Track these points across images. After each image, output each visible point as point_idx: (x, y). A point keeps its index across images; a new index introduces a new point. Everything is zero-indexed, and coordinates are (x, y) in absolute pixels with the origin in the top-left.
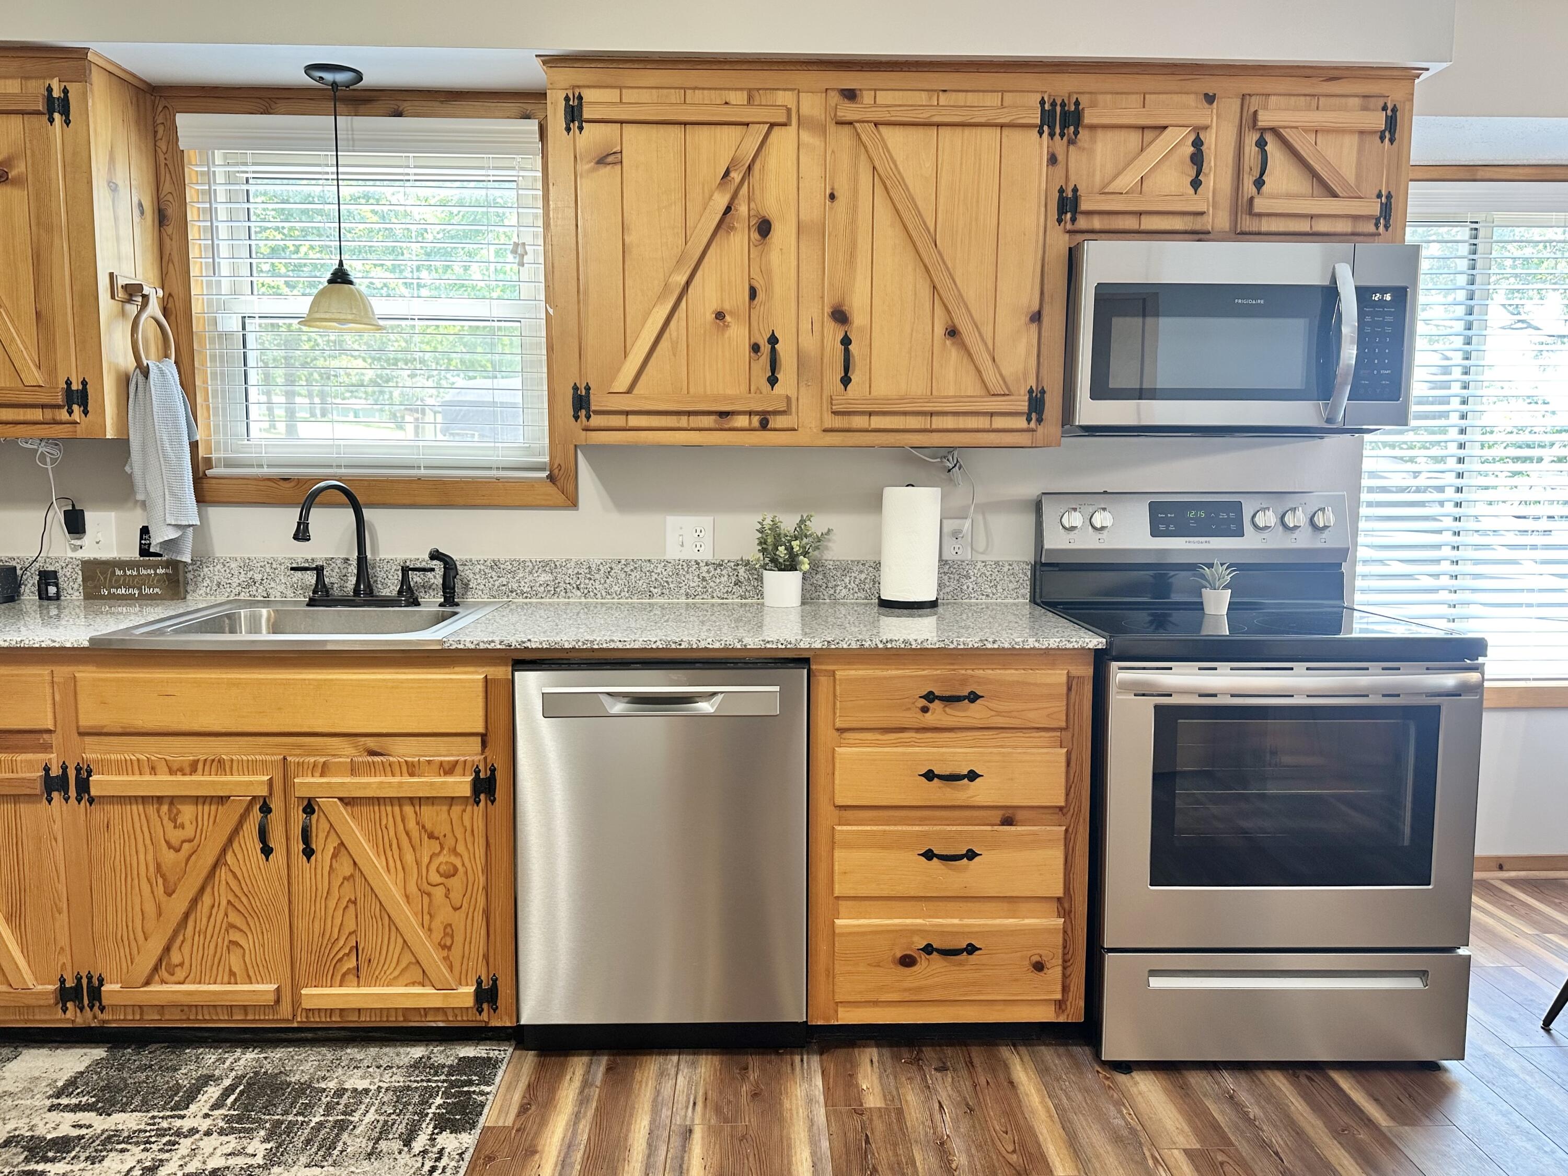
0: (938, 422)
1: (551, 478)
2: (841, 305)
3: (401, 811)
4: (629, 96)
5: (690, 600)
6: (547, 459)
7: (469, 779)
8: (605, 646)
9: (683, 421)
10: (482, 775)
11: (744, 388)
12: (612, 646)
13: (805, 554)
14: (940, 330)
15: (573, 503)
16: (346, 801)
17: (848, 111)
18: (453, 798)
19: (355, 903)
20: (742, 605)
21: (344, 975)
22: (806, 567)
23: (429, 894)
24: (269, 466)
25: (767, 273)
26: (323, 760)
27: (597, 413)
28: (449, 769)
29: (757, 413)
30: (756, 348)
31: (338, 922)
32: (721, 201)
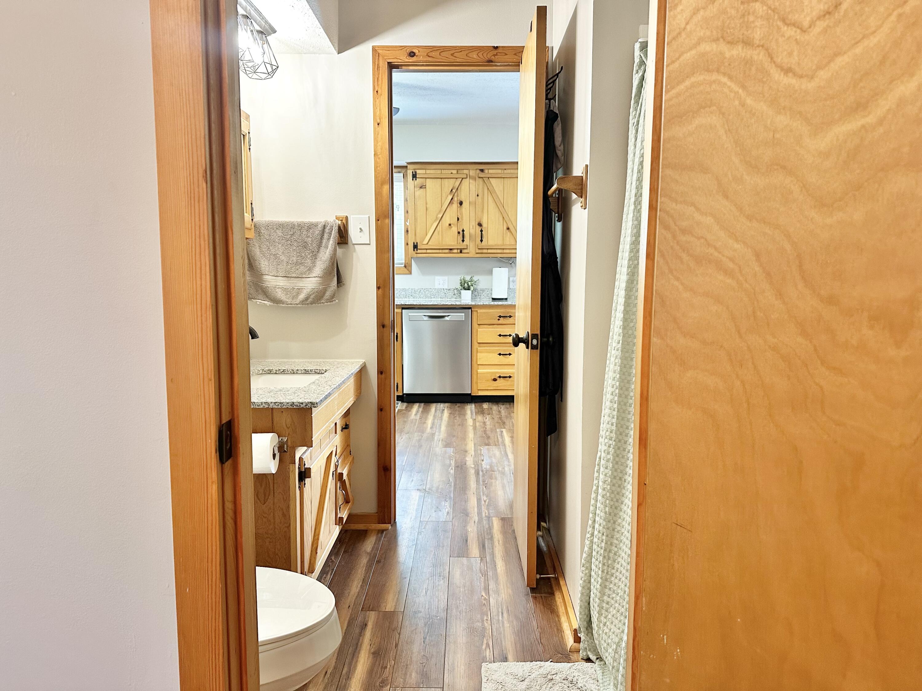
0: (505, 251)
1: (405, 266)
2: (480, 222)
4: (428, 171)
5: (442, 299)
6: (404, 261)
9: (441, 251)
11: (456, 243)
13: (472, 286)
14: (505, 228)
15: (411, 273)
17: (482, 175)
20: (455, 299)
22: (472, 289)
25: (462, 214)
27: (419, 249)
29: (459, 249)
30: (459, 233)
32: (450, 197)
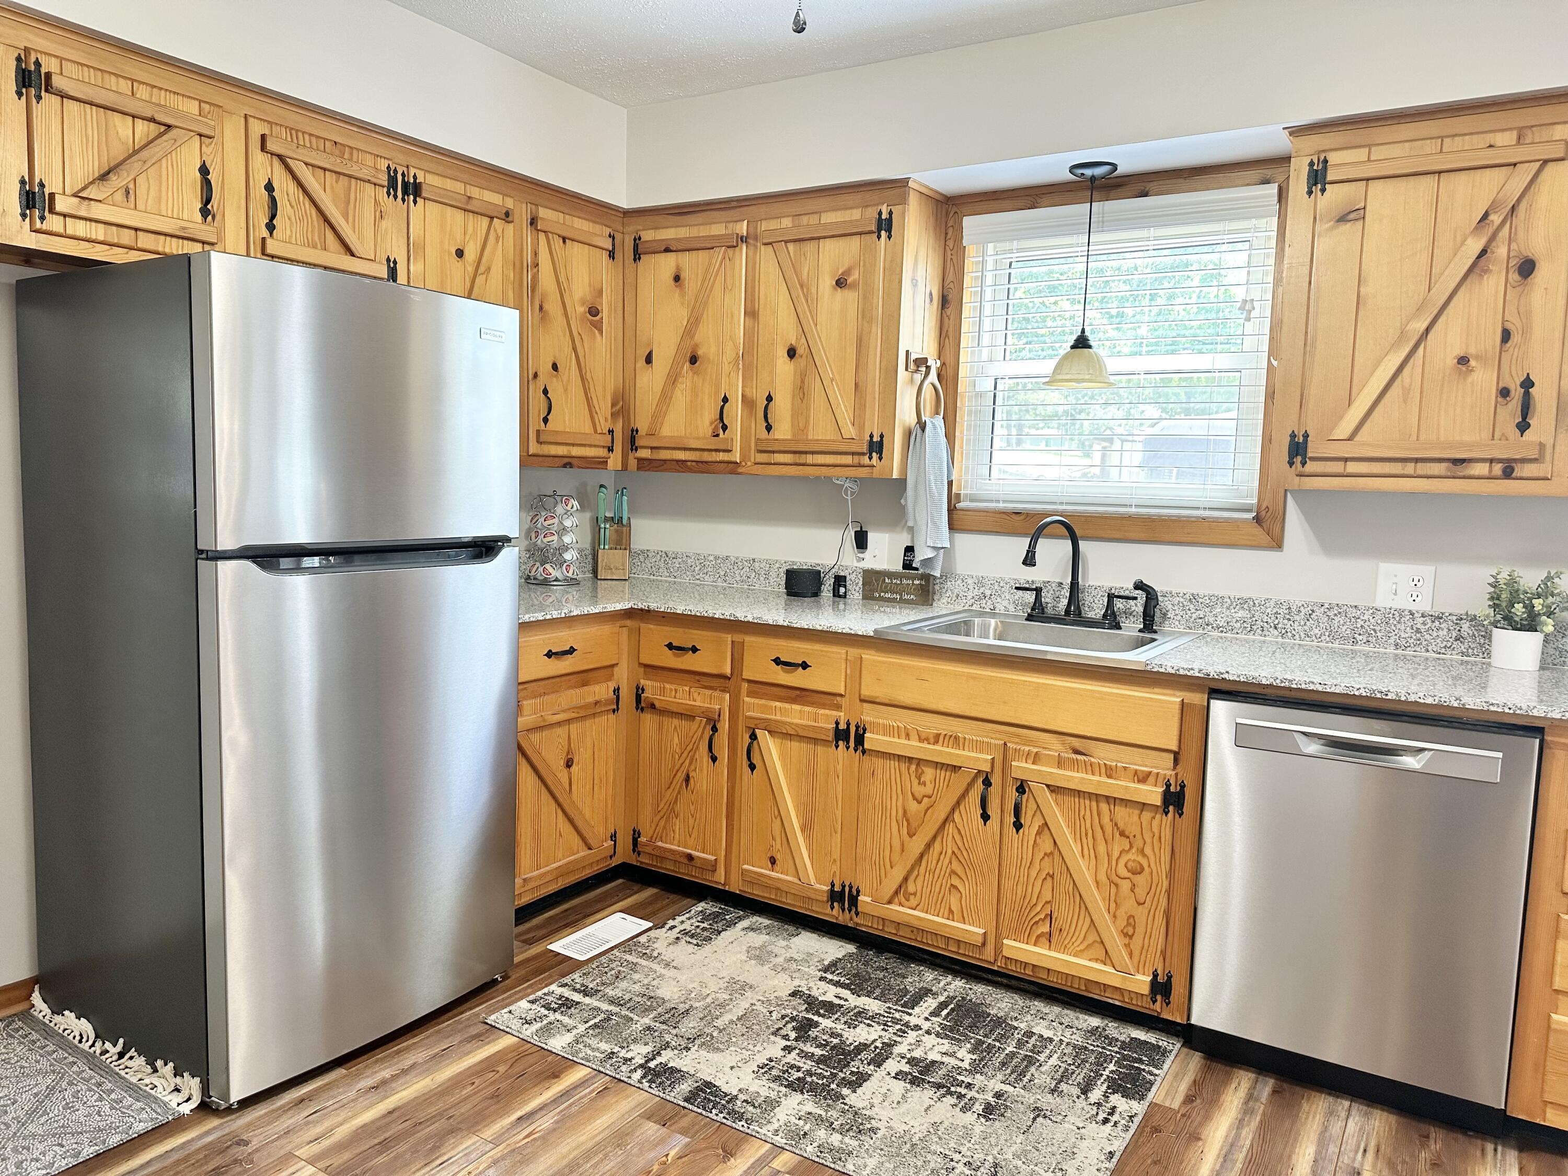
1: (1258, 520)
3: (1098, 806)
4: (1378, 153)
5: (1400, 651)
6: (1254, 501)
7: (1161, 790)
8: (1303, 686)
9: (1410, 468)
10: (1172, 789)
11: (1486, 435)
12: (1312, 687)
13: (1550, 614)
15: (1277, 544)
16: (1053, 789)
18: (1144, 804)
19: (1052, 877)
20: (1462, 663)
21: (1038, 937)
22: (1549, 629)
23: (1116, 885)
24: (1004, 501)
25: (1526, 316)
26: (1035, 750)
27: (1313, 459)
28: (1143, 778)
29: (1500, 461)
30: (1504, 393)
31: (1037, 890)
32: (1475, 246)
